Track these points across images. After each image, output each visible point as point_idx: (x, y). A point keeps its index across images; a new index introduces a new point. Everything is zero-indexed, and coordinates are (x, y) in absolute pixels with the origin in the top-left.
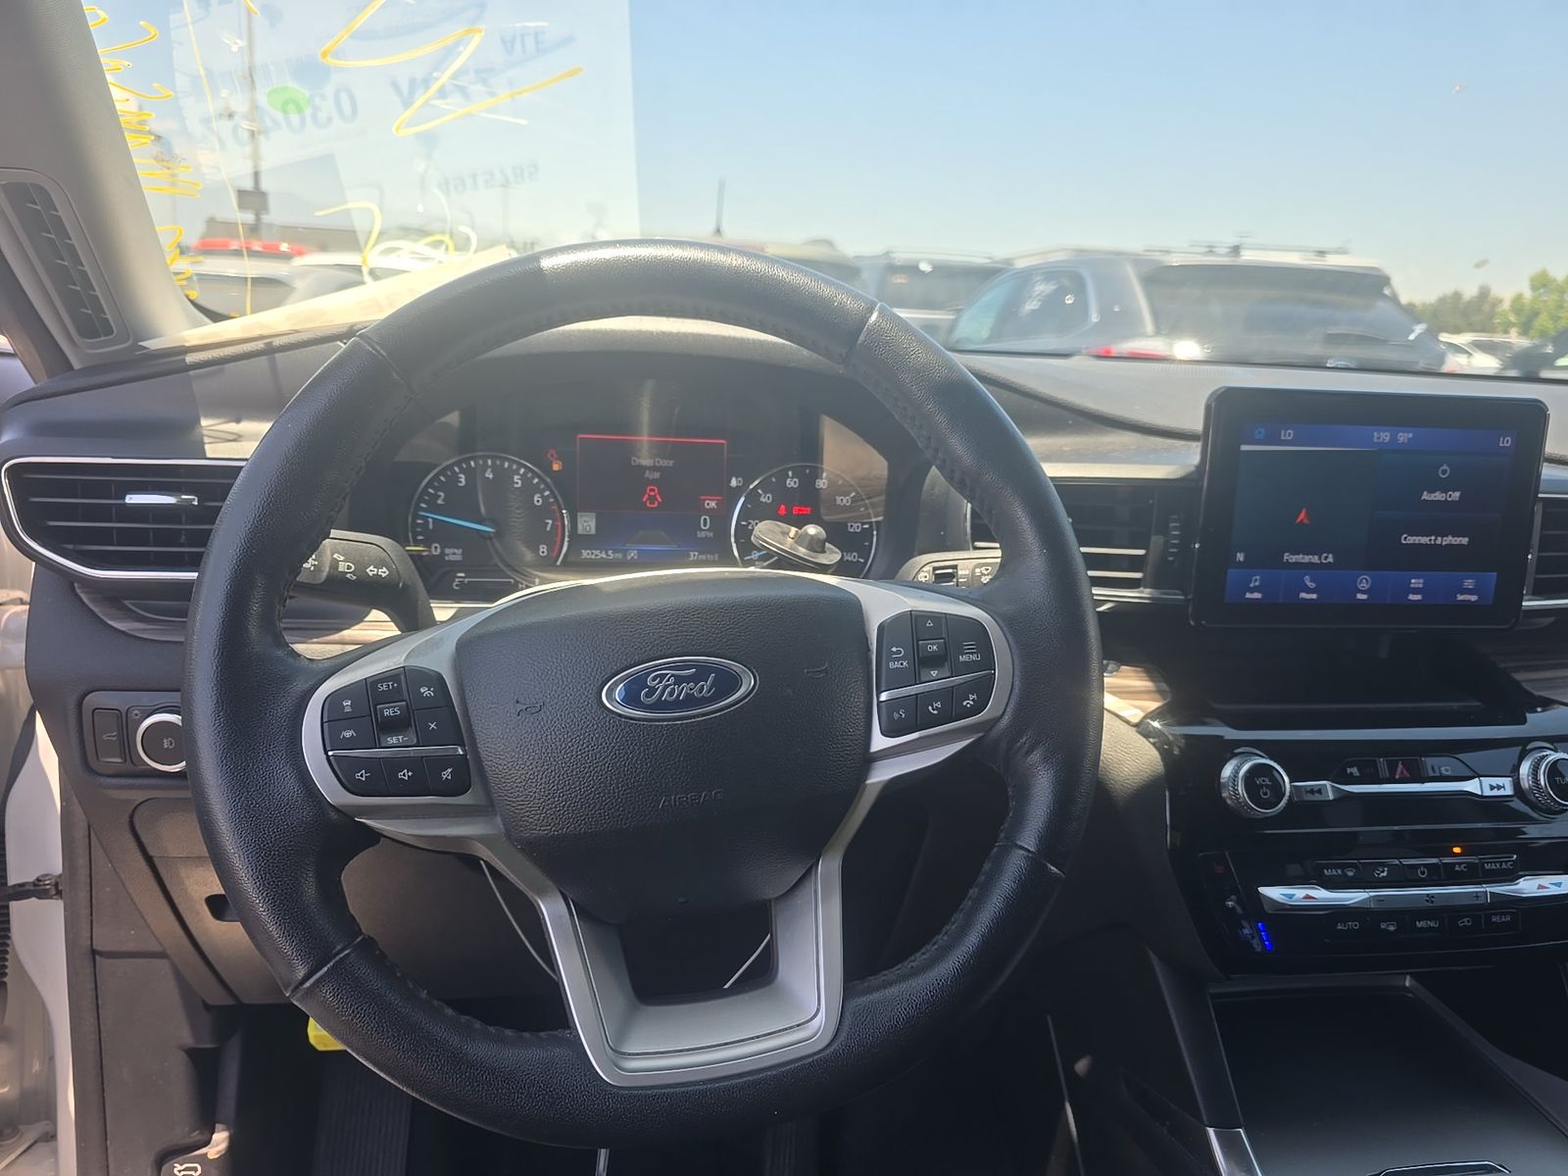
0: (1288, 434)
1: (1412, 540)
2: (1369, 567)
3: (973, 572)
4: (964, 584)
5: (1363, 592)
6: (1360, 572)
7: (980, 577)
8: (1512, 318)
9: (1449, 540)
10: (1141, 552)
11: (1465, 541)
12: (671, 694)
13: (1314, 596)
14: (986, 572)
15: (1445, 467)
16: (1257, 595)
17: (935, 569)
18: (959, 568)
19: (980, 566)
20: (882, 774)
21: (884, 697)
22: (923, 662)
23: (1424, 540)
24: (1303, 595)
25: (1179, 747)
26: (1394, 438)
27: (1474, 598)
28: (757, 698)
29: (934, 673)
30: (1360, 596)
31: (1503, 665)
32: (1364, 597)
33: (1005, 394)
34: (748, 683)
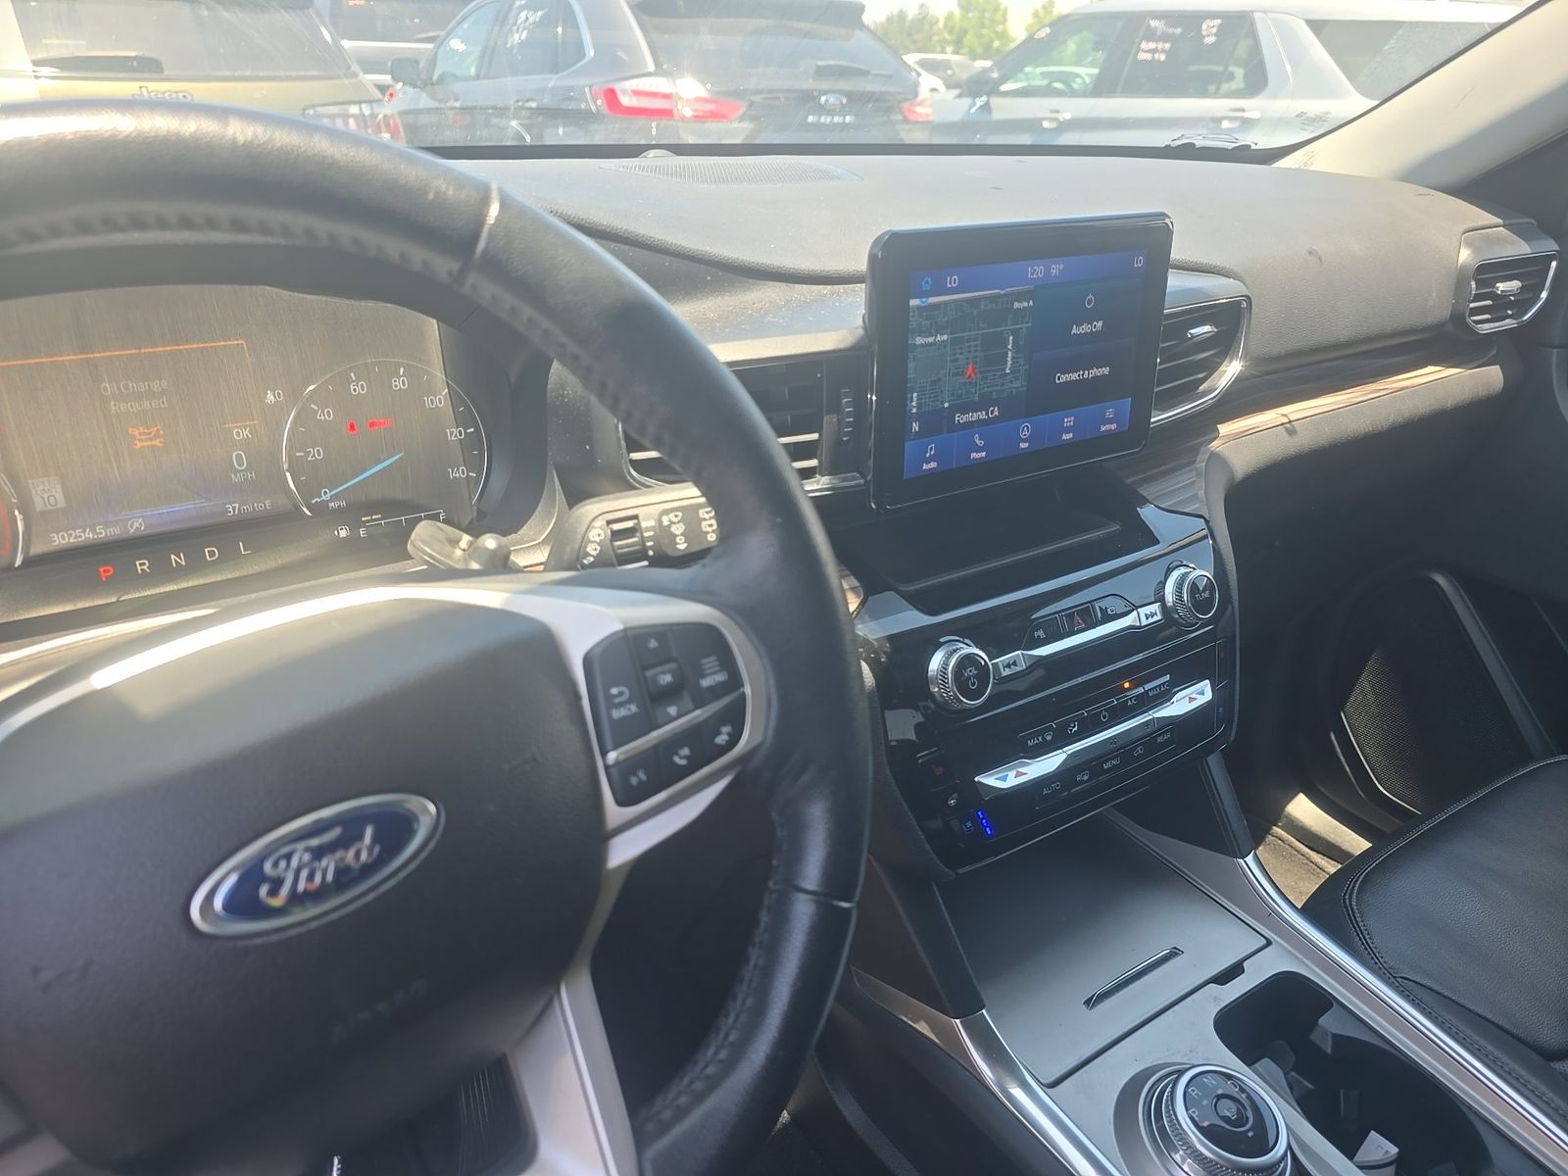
0: (952, 281)
1: (1065, 378)
2: (1028, 415)
3: (660, 522)
4: (650, 539)
5: (1024, 441)
6: (1022, 420)
7: (669, 526)
8: (947, 36)
9: (1095, 372)
10: (815, 436)
11: (1106, 370)
12: (311, 878)
13: (983, 454)
14: (675, 520)
15: (1090, 296)
16: (933, 465)
17: (609, 523)
18: (641, 518)
19: (666, 512)
20: (624, 851)
21: (612, 756)
22: (656, 699)
23: (1074, 376)
24: (974, 455)
25: (884, 653)
26: (1048, 271)
27: (1113, 427)
28: (449, 833)
29: (672, 710)
30: (1023, 445)
31: (1129, 481)
32: (1026, 445)
33: (631, 251)
34: (427, 811)
